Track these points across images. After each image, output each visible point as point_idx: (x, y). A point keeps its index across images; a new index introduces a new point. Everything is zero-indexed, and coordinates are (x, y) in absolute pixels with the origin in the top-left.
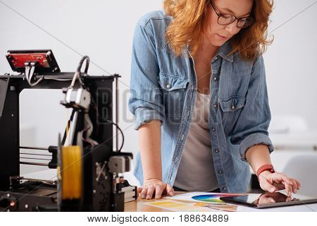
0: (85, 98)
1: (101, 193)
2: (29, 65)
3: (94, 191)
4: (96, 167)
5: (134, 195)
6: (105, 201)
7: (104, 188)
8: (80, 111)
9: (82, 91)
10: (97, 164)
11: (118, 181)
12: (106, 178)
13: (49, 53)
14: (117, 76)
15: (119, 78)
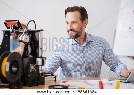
0: (27, 39)
1: (33, 77)
2: (11, 26)
3: (29, 76)
4: (30, 66)
5: (55, 79)
6: (35, 80)
7: (34, 75)
8: (26, 44)
9: (25, 36)
10: (31, 65)
11: (41, 72)
12: (35, 70)
13: (17, 21)
14: (42, 30)
15: (43, 31)
